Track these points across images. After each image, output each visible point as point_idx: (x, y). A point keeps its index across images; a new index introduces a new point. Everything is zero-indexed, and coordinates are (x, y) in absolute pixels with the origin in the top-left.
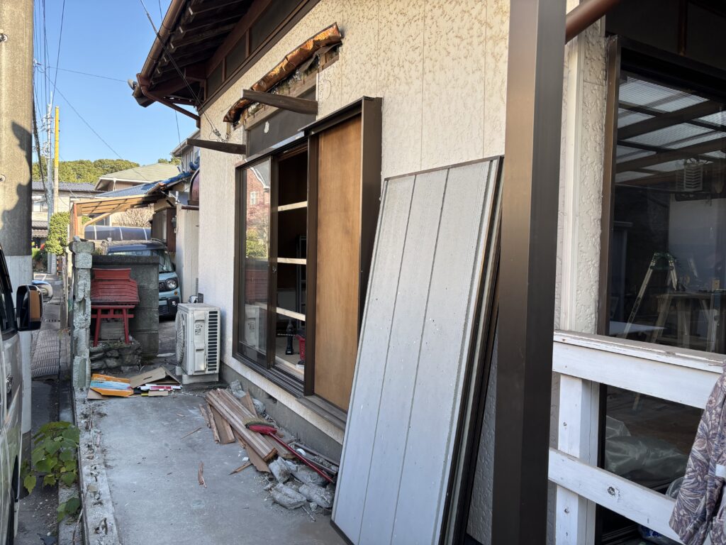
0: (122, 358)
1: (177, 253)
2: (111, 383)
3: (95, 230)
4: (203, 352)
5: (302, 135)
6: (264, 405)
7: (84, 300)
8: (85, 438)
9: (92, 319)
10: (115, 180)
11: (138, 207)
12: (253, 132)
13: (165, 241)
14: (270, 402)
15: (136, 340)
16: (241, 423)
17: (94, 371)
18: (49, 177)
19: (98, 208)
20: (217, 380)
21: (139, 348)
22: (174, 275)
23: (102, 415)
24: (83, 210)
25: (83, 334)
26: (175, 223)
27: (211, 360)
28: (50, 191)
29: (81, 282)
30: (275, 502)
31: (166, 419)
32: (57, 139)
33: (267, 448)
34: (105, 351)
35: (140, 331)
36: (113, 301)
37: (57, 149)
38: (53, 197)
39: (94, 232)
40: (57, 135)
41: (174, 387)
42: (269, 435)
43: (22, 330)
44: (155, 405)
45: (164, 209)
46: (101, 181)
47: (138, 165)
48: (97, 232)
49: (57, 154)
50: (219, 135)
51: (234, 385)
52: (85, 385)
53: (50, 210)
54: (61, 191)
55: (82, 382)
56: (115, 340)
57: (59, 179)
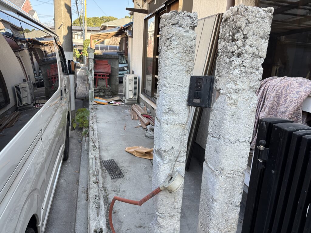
0: (105, 93)
1: (128, 56)
2: (101, 100)
3: (99, 46)
4: (132, 92)
5: (164, 5)
6: (150, 110)
7: (91, 71)
8: (91, 114)
9: (94, 78)
10: (107, 25)
11: (115, 37)
12: (151, 4)
13: (124, 51)
14: (152, 109)
15: (110, 86)
16: (140, 113)
17: (95, 96)
18: (83, 24)
19: (100, 37)
20: (137, 102)
21: (111, 90)
22: (127, 65)
23: (97, 109)
24: (94, 38)
25: (92, 83)
26: (128, 43)
27: (134, 95)
28: (84, 31)
29: (90, 64)
30: (146, 136)
31: (117, 112)
32: (86, 8)
33: (147, 121)
34: (100, 89)
35: (112, 84)
36: (102, 72)
37: (86, 12)
38: (85, 33)
39: (98, 47)
40: (86, 6)
41: (121, 103)
42: (149, 118)
43: (70, 74)
44: (114, 108)
45: (124, 38)
46: (102, 26)
47: (117, 19)
48: (100, 47)
49: (86, 14)
50: (139, 6)
51: (141, 103)
52: (93, 100)
53: (84, 38)
54: (88, 31)
55: (92, 99)
56: (103, 86)
57: (87, 25)
